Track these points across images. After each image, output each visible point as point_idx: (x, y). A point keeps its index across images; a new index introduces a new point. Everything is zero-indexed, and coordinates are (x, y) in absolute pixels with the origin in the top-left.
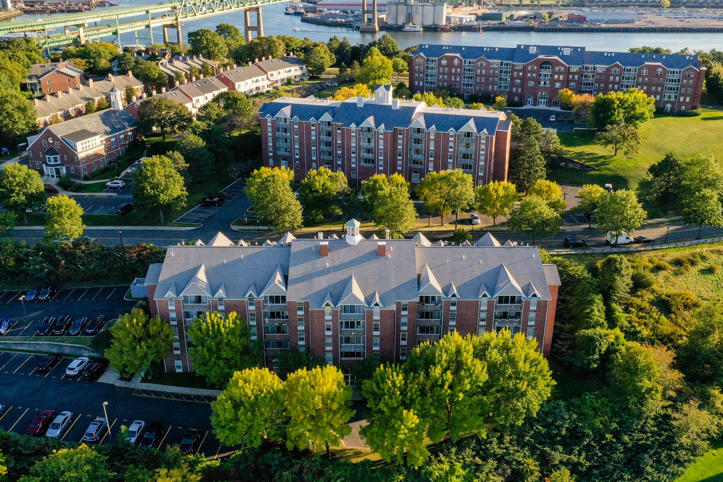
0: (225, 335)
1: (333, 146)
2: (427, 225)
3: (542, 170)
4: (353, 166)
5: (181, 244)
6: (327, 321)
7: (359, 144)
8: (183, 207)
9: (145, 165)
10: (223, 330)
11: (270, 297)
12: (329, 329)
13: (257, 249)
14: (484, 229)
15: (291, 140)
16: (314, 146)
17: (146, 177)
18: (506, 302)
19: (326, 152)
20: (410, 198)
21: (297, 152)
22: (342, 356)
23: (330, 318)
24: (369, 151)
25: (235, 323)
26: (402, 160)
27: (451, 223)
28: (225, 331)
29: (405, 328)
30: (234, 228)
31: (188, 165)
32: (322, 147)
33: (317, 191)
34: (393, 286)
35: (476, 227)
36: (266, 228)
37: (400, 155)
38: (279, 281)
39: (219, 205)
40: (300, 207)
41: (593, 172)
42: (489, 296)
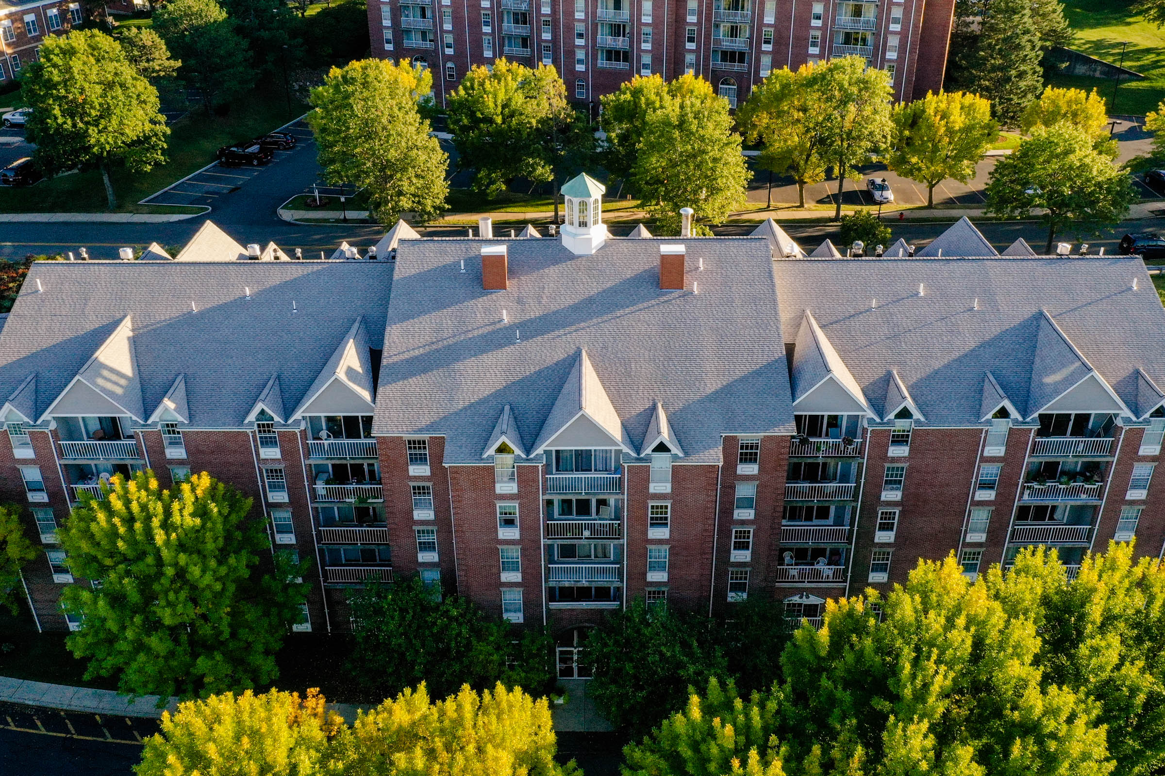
0: (165, 553)
1: (531, 24)
2: (765, 205)
3: (1035, 72)
4: (580, 68)
5: (78, 256)
6: (503, 497)
7: (594, 13)
8: (157, 164)
9: (48, 52)
10: (160, 537)
11: (330, 419)
12: (509, 522)
13: (297, 271)
14: (907, 214)
15: (433, 12)
16: (487, 24)
17: (50, 85)
18: (1060, 430)
19: (516, 37)
20: (734, 129)
21: (449, 39)
22: (552, 598)
23: (512, 488)
24: (617, 30)
25: (201, 512)
26: (697, 51)
27: (820, 202)
28: (167, 542)
29: (748, 514)
30: (286, 215)
31: (179, 64)
32: (505, 25)
33: (490, 120)
34: (712, 385)
35: (886, 210)
36: (365, 215)
37: (691, 40)
38: (350, 372)
39: (261, 164)
40: (440, 155)
41: (1134, 85)
42: (1014, 414)
